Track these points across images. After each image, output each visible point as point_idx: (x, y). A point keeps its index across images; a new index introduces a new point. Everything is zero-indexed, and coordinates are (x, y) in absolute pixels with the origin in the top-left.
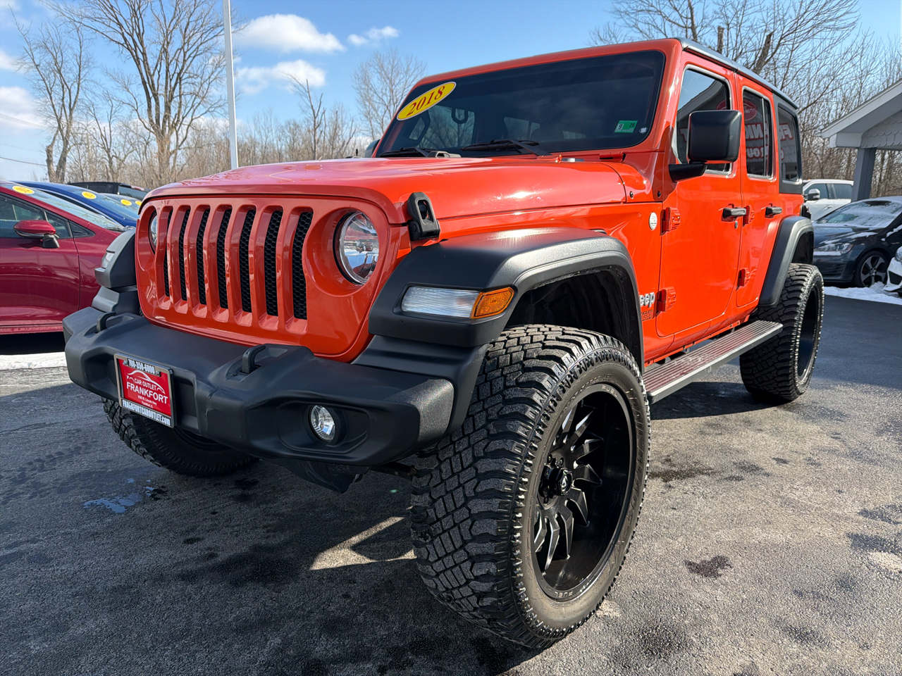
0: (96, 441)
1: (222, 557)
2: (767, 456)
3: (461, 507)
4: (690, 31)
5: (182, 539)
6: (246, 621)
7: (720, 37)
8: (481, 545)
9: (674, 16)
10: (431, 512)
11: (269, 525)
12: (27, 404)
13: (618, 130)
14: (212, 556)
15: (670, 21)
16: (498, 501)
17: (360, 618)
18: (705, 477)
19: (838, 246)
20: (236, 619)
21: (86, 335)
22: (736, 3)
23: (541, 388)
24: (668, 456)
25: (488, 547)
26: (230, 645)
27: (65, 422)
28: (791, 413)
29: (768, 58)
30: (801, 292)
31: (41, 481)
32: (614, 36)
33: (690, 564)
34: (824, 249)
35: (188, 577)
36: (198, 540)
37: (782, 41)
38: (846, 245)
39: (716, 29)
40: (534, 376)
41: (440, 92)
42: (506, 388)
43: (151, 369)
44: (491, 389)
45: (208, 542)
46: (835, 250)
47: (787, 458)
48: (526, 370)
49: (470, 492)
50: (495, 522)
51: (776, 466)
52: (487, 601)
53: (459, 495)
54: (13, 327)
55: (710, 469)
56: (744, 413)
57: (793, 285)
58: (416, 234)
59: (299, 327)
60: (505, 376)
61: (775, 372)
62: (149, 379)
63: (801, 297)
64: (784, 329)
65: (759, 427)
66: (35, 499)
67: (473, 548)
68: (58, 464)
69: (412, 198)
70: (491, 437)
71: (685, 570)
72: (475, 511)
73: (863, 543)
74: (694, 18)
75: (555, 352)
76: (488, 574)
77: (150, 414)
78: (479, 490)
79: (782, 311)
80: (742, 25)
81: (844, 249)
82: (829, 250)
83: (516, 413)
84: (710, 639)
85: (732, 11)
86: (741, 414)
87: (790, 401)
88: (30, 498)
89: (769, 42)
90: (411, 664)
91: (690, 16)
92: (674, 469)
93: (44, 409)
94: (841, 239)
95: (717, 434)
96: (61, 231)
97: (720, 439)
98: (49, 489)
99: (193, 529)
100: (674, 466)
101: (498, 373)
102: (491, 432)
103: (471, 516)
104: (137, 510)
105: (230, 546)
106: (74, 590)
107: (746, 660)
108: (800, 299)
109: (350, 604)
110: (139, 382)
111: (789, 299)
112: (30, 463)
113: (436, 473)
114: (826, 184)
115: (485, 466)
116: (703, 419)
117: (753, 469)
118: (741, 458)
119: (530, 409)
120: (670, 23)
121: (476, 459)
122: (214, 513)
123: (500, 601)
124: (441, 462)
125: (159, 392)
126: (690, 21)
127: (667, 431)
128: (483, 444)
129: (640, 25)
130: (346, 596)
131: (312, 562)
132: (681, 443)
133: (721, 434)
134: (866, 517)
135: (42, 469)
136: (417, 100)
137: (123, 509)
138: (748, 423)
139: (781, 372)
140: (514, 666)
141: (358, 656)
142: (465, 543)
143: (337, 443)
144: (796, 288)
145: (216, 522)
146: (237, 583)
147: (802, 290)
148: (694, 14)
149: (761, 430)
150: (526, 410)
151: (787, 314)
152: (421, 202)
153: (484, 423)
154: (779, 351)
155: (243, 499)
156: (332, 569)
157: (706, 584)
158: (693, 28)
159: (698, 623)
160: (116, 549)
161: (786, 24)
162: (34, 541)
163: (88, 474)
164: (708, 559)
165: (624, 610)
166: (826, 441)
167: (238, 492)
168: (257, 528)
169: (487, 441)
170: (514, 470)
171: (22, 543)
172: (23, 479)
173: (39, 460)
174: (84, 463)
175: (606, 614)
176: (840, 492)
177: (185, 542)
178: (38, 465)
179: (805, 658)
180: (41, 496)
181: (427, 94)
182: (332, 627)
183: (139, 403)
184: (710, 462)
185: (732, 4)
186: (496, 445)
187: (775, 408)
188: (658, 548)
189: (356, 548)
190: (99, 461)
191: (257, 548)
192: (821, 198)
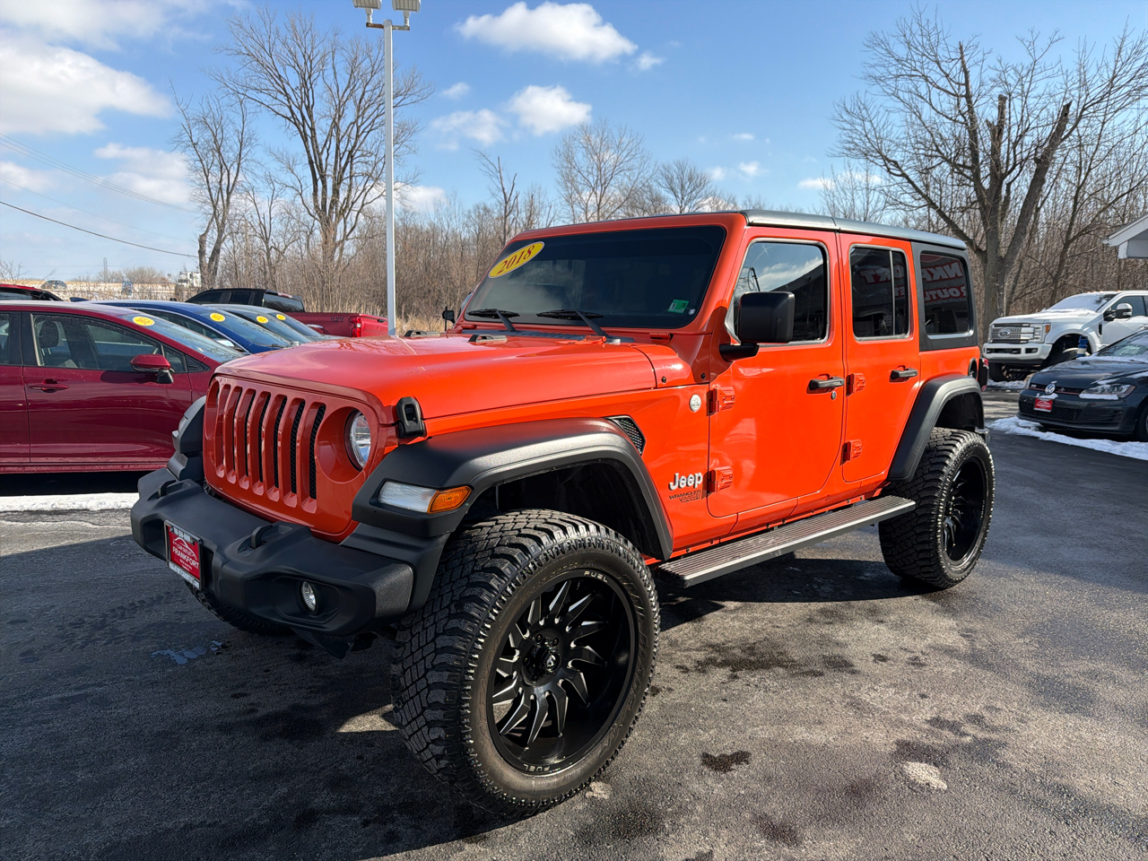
0: (179, 592)
1: (261, 712)
2: (867, 652)
3: (422, 677)
4: (963, 100)
5: (231, 693)
6: (263, 772)
7: (1001, 109)
8: (434, 712)
9: (943, 82)
10: (402, 680)
11: (314, 687)
12: (124, 547)
13: (671, 309)
14: (252, 711)
15: (938, 88)
16: (448, 673)
17: (365, 778)
18: (781, 670)
19: (1115, 386)
20: (255, 769)
21: (149, 499)
22: (1019, 68)
23: (501, 574)
24: (754, 644)
25: (439, 714)
26: (244, 789)
27: (155, 570)
28: (932, 604)
29: (1066, 134)
30: (946, 465)
31: (119, 628)
32: (865, 108)
33: (707, 756)
34: (1097, 391)
35: (226, 729)
36: (245, 695)
37: (1085, 112)
38: (1125, 388)
39: (996, 99)
40: (498, 563)
41: (529, 252)
42: (473, 571)
43: (188, 538)
44: (462, 572)
45: (253, 699)
46: (1111, 393)
47: (890, 655)
48: (495, 556)
49: (428, 665)
50: (444, 692)
51: (871, 664)
52: (443, 763)
53: (421, 667)
54: (123, 464)
55: (793, 661)
56: (875, 601)
57: (935, 455)
58: (402, 434)
59: (311, 507)
60: (476, 561)
61: (916, 554)
62: (187, 547)
63: (944, 470)
64: (918, 506)
65: (881, 618)
66: (110, 645)
67: (430, 715)
68: (138, 612)
69: (400, 402)
70: (450, 617)
71: (698, 761)
72: (430, 682)
73: (909, 751)
74: (970, 84)
75: (525, 541)
76: (440, 738)
77: (187, 576)
78: (435, 663)
79: (921, 485)
80: (1030, 94)
81: (1124, 391)
82: (1103, 391)
83: (474, 596)
84: (683, 827)
85: (1015, 78)
86: (871, 601)
87: (942, 589)
88: (105, 644)
89: (1066, 115)
90: (393, 820)
91: (963, 82)
92: (752, 658)
93: (138, 554)
94: (1120, 379)
95: (828, 623)
96: (176, 365)
97: (826, 630)
98: (124, 637)
99: (243, 686)
100: (754, 655)
101: (471, 558)
102: (452, 612)
103: (428, 685)
104: (197, 663)
105: (271, 702)
106: (124, 731)
107: (706, 849)
108: (943, 473)
109: (360, 765)
110: (180, 547)
111: (930, 472)
112: (113, 610)
113: (408, 645)
114: (1143, 297)
115: (443, 641)
116: (821, 605)
117: (841, 665)
118: (837, 651)
119: (486, 592)
120: (938, 91)
121: (437, 635)
122: (267, 671)
123: (451, 764)
124: (413, 636)
125: (193, 558)
126: (963, 88)
127: (770, 615)
128: (444, 622)
129: (900, 94)
130: (360, 758)
131: (341, 725)
132: (777, 630)
133: (831, 623)
134: (933, 726)
135: (122, 616)
136: (509, 258)
137: (186, 661)
138: (873, 612)
139: (921, 556)
140: (485, 831)
141: (349, 810)
142: (424, 709)
143: (317, 615)
144: (940, 460)
145: (267, 680)
146: (266, 738)
147: (947, 462)
148: (970, 78)
149: (882, 622)
150: (482, 593)
151: (927, 489)
152: (407, 406)
153: (448, 602)
154: (918, 531)
155: (299, 659)
156: (357, 733)
157: (711, 778)
158: (968, 96)
159: (682, 810)
160: (170, 698)
161: (1090, 91)
162: (100, 685)
163: (163, 624)
164: (729, 752)
165: (615, 792)
166: (953, 640)
167: (296, 652)
168: (301, 688)
169: (446, 620)
170: (464, 646)
171: (89, 686)
172: (103, 625)
173: (121, 608)
174: (162, 614)
175: (595, 795)
176: (923, 696)
177: (232, 696)
178: (119, 612)
179: (766, 852)
180: (116, 643)
181: (518, 253)
182: (336, 783)
183: (180, 565)
184: (796, 654)
185: (1015, 69)
186: (454, 623)
187: (918, 597)
188: (684, 738)
189: (386, 716)
190: (177, 612)
191: (295, 707)
192: (1134, 315)
